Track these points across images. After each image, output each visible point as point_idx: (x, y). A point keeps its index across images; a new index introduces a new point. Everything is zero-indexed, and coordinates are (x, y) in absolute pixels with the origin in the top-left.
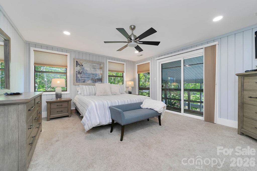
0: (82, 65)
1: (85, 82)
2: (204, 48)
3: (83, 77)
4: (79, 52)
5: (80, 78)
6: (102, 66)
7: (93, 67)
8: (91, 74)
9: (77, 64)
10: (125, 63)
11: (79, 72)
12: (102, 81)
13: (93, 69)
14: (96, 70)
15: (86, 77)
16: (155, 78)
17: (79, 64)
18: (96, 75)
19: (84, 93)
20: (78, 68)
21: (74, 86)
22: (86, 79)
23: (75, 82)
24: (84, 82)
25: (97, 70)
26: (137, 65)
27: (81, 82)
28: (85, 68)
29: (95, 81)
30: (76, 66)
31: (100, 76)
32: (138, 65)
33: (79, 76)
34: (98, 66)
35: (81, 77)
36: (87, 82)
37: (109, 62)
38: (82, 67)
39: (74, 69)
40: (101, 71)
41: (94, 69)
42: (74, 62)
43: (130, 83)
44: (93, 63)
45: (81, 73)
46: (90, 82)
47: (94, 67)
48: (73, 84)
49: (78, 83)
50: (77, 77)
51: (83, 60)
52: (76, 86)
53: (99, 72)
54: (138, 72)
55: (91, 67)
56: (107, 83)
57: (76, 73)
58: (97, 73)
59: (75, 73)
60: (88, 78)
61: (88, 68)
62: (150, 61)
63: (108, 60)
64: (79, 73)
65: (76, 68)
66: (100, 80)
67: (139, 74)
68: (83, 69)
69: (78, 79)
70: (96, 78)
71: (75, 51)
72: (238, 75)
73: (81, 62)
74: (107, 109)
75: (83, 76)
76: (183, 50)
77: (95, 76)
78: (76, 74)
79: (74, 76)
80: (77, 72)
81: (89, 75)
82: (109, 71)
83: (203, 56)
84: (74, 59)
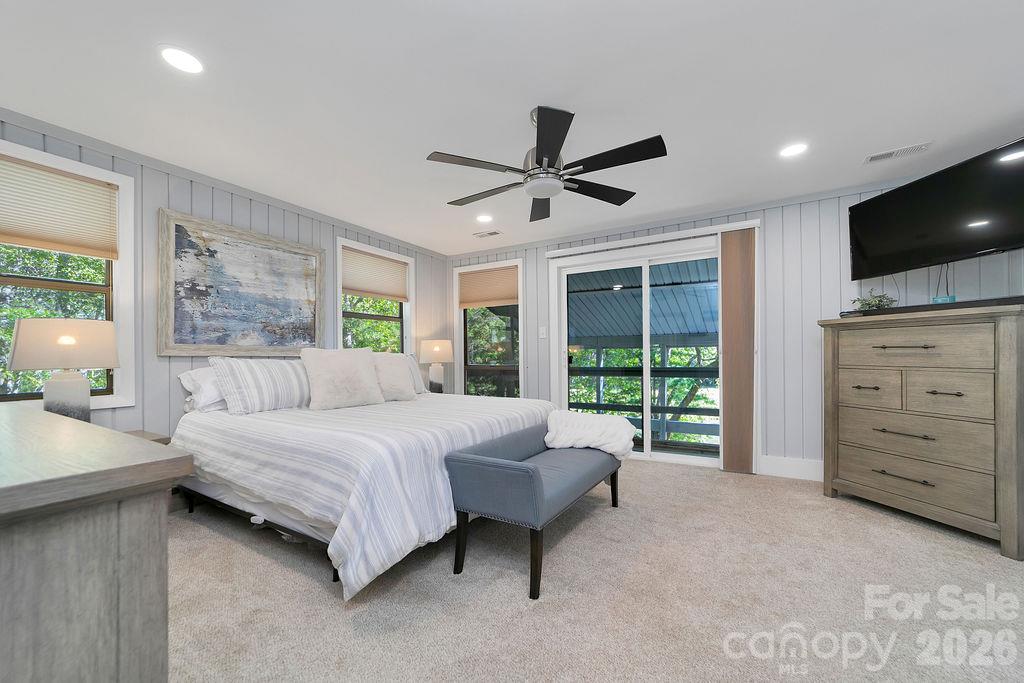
0: (212, 254)
1: (230, 341)
2: (719, 235)
3: (215, 316)
4: (193, 182)
5: (199, 321)
6: (314, 263)
7: (268, 267)
8: (261, 302)
9: (183, 241)
10: (410, 260)
11: (194, 285)
12: (312, 339)
13: (267, 278)
14: (286, 284)
15: (234, 317)
16: (543, 330)
17: (192, 245)
18: (286, 306)
19: (243, 400)
20: (188, 267)
21: (165, 364)
22: (232, 324)
23: (172, 343)
24: (222, 341)
25: (292, 281)
26: (457, 271)
27: (209, 342)
28: (231, 271)
29: (282, 336)
30: (177, 256)
31: (307, 312)
32: (460, 274)
33: (191, 306)
34: (295, 265)
35: (205, 316)
36: (239, 343)
37: (344, 247)
38: (209, 261)
39: (164, 269)
40: (311, 291)
41: (276, 279)
42: (161, 229)
43: (437, 349)
44: (270, 244)
45: (205, 294)
46: (253, 340)
47: (275, 267)
48: (159, 349)
49: (188, 350)
50: (180, 315)
51: (214, 227)
52: (175, 364)
53: (299, 293)
54: (461, 302)
55: (261, 265)
56: (335, 346)
57: (177, 292)
58: (292, 297)
59: (172, 294)
60: (244, 319)
61: (242, 268)
62: (518, 262)
63: (341, 241)
64: (194, 291)
65: (174, 263)
66: (307, 332)
67: (465, 311)
68: (218, 271)
69: (188, 324)
70: (283, 322)
71: (167, 172)
72: (824, 325)
73: (205, 235)
74: (437, 467)
75: (219, 311)
76: (648, 232)
77: (279, 313)
78: (178, 300)
79: (160, 308)
80: (181, 284)
81: (247, 307)
82: (345, 289)
83: (717, 259)
84: (159, 212)
